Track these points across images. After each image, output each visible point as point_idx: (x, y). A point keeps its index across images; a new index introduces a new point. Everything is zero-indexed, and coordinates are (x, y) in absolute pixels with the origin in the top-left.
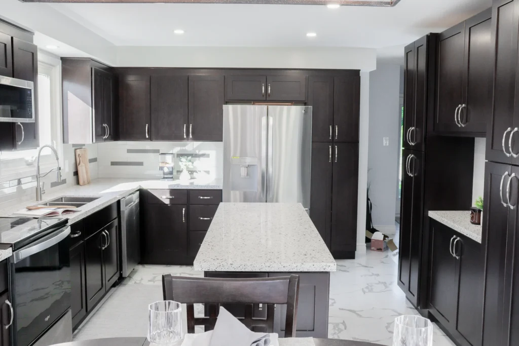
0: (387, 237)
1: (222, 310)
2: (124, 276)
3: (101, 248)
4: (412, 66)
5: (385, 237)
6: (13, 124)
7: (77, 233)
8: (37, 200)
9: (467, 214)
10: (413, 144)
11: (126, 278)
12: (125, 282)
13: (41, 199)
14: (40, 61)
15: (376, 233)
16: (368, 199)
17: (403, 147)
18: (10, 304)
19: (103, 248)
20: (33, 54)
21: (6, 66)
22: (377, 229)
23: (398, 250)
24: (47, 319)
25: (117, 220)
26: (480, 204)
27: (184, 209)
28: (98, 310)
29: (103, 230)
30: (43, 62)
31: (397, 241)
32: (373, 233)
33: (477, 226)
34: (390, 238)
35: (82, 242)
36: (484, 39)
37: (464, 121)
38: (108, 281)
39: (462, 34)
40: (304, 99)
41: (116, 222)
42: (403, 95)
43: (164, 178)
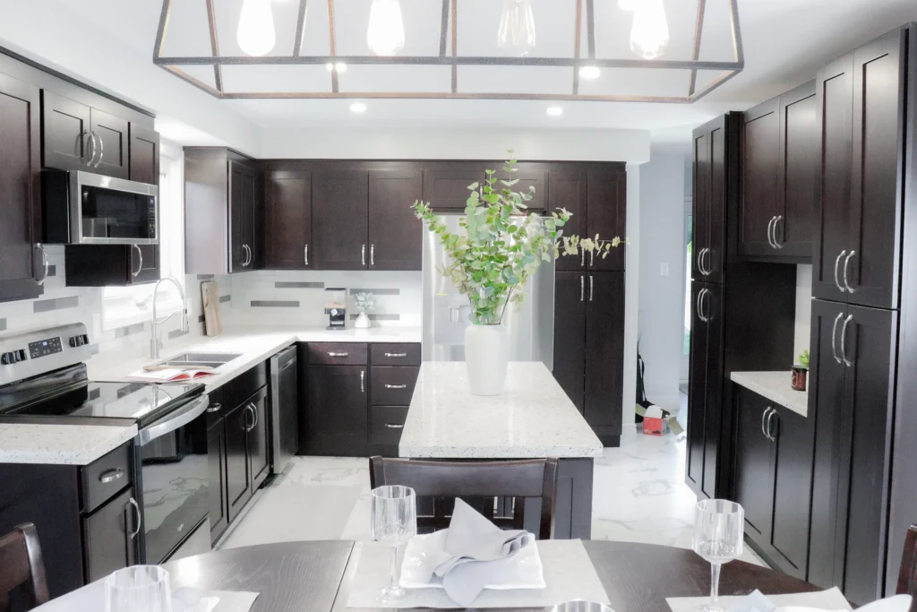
0: (669, 414)
1: (459, 503)
2: (275, 472)
3: (246, 430)
4: (704, 156)
5: (665, 413)
6: (127, 248)
7: (215, 406)
8: (152, 357)
9: (787, 377)
10: (707, 273)
11: (277, 475)
12: (276, 481)
13: (158, 357)
14: (164, 156)
15: (650, 407)
16: (639, 357)
17: (692, 277)
18: (136, 504)
19: (249, 429)
20: (154, 144)
21: (121, 165)
22: (651, 402)
23: (685, 434)
24: (180, 529)
25: (265, 388)
26: (807, 360)
27: (363, 372)
28: (241, 521)
29: (248, 403)
30: (167, 157)
31: (683, 419)
32: (646, 408)
33: (801, 392)
34: (672, 416)
35: (221, 419)
36: (805, 119)
37: (781, 239)
38: (256, 478)
39: (776, 115)
40: (542, 207)
41: (264, 392)
42: (691, 198)
43: (331, 325)
